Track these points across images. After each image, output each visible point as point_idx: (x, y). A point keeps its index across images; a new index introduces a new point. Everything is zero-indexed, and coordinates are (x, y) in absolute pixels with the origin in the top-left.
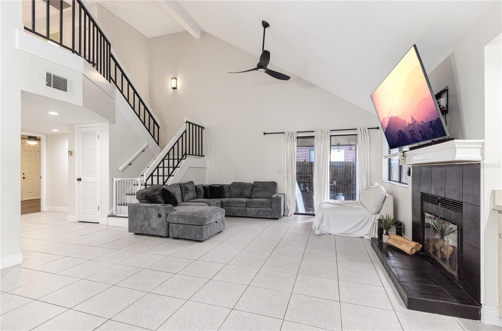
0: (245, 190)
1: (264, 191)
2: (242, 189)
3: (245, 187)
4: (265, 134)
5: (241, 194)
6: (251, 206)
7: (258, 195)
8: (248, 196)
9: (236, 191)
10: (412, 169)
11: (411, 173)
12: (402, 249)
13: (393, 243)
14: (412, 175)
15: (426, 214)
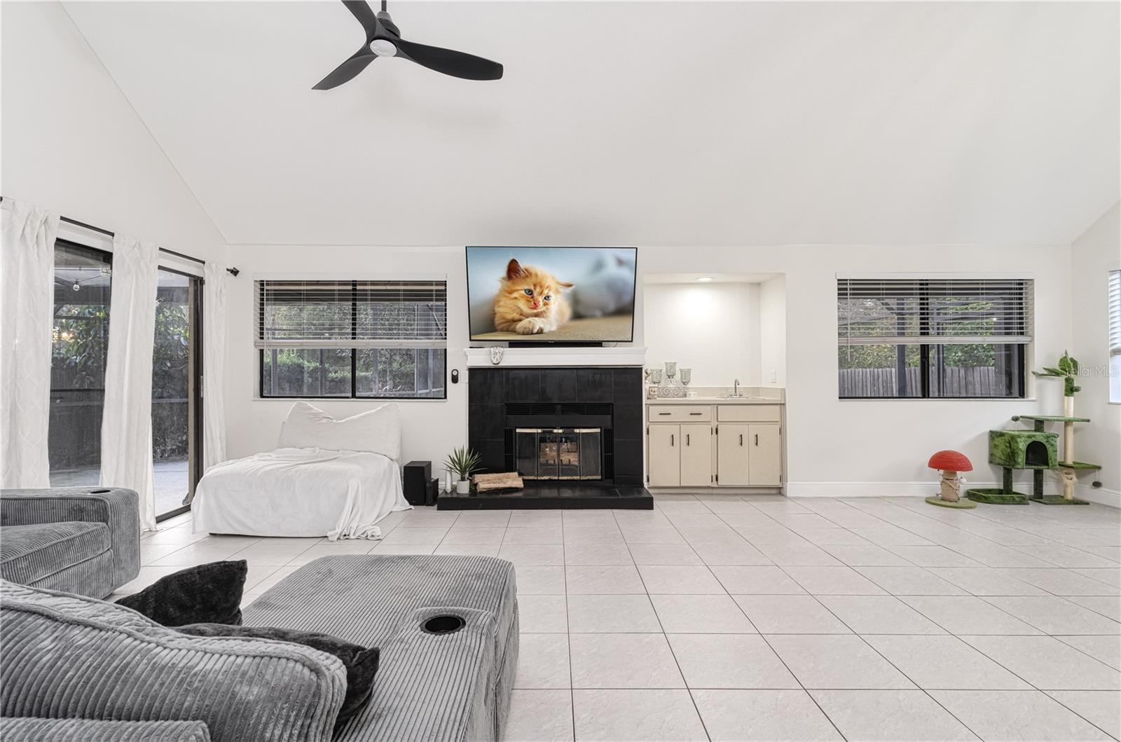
10: (467, 372)
11: (464, 378)
12: (514, 486)
13: (493, 486)
14: (467, 381)
15: (518, 430)
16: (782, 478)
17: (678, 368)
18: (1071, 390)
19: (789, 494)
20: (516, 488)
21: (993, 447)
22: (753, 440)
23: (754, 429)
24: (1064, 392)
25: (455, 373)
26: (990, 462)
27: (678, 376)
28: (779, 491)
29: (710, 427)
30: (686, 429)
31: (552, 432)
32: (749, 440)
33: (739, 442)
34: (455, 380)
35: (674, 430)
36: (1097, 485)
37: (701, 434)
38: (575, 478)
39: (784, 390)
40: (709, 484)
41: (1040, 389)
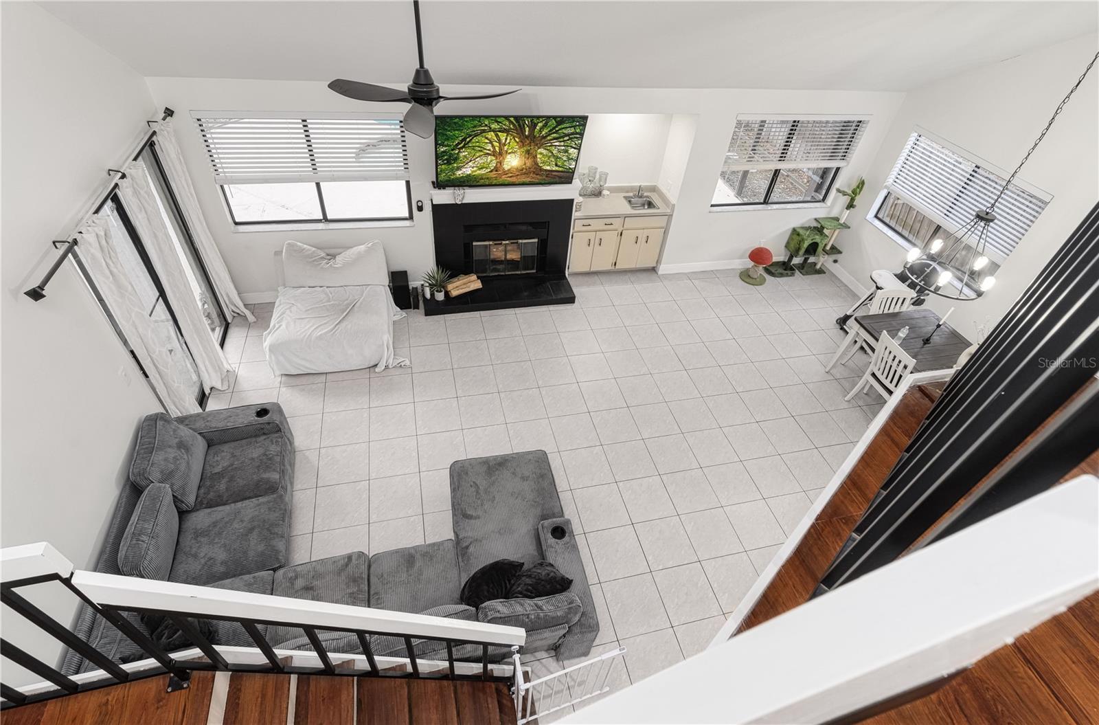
10: (430, 206)
11: (429, 209)
12: (475, 288)
14: (431, 212)
15: (474, 243)
16: (658, 262)
18: (850, 206)
19: (660, 272)
20: (477, 289)
21: (791, 239)
22: (644, 240)
23: (646, 232)
24: (846, 206)
25: (420, 204)
26: (786, 247)
28: (654, 270)
29: (617, 232)
30: (600, 235)
31: (501, 243)
32: (642, 240)
33: (635, 240)
34: (420, 209)
35: (591, 235)
36: (835, 261)
37: (610, 238)
38: (517, 273)
39: (674, 205)
40: (609, 269)
41: (835, 199)
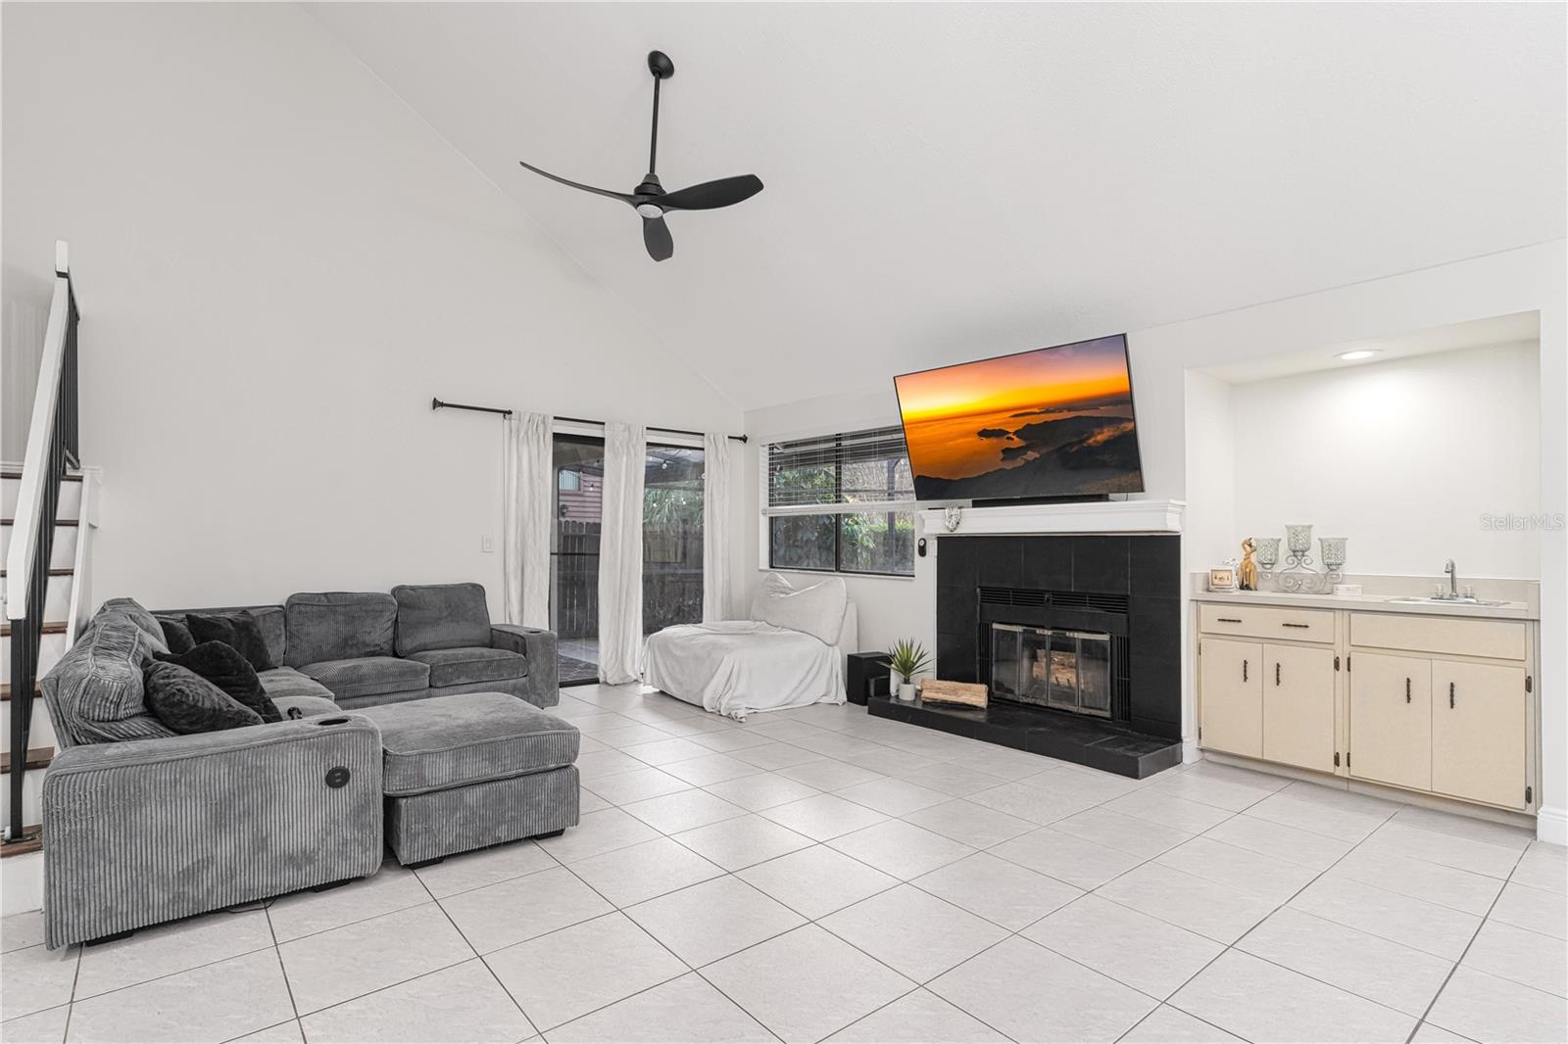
0: (369, 621)
1: (451, 621)
2: (351, 619)
3: (367, 612)
4: (436, 404)
5: (346, 640)
6: (452, 680)
7: (428, 636)
8: (378, 648)
9: (319, 631)
10: (936, 542)
11: (932, 549)
12: (969, 703)
13: (941, 696)
14: (936, 554)
15: (995, 626)
16: (1531, 795)
17: (1315, 537)
19: (1547, 833)
20: (974, 706)
22: (1441, 694)
23: (1444, 670)
25: (922, 543)
27: (1315, 554)
28: (1520, 821)
29: (1331, 654)
30: (1275, 654)
31: (1035, 632)
32: (1433, 694)
33: (1401, 693)
34: (923, 551)
35: (1251, 651)
37: (1310, 665)
38: (1071, 709)
40: (1330, 767)
